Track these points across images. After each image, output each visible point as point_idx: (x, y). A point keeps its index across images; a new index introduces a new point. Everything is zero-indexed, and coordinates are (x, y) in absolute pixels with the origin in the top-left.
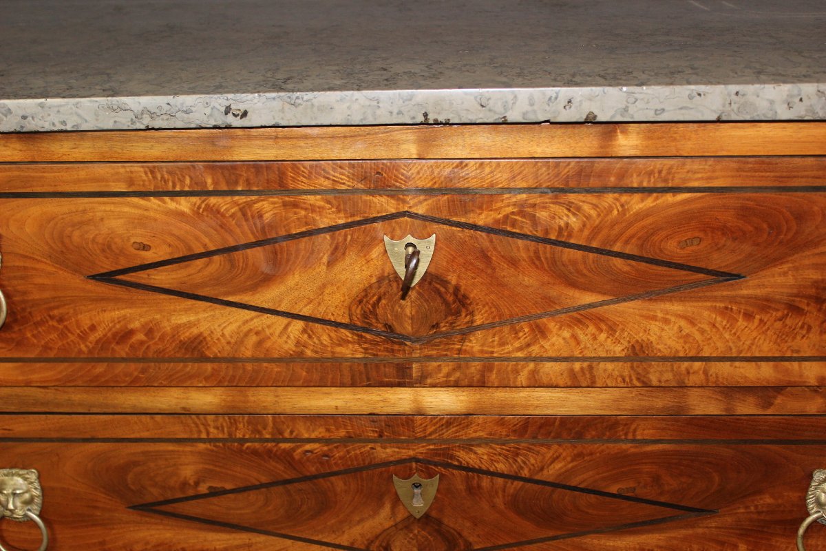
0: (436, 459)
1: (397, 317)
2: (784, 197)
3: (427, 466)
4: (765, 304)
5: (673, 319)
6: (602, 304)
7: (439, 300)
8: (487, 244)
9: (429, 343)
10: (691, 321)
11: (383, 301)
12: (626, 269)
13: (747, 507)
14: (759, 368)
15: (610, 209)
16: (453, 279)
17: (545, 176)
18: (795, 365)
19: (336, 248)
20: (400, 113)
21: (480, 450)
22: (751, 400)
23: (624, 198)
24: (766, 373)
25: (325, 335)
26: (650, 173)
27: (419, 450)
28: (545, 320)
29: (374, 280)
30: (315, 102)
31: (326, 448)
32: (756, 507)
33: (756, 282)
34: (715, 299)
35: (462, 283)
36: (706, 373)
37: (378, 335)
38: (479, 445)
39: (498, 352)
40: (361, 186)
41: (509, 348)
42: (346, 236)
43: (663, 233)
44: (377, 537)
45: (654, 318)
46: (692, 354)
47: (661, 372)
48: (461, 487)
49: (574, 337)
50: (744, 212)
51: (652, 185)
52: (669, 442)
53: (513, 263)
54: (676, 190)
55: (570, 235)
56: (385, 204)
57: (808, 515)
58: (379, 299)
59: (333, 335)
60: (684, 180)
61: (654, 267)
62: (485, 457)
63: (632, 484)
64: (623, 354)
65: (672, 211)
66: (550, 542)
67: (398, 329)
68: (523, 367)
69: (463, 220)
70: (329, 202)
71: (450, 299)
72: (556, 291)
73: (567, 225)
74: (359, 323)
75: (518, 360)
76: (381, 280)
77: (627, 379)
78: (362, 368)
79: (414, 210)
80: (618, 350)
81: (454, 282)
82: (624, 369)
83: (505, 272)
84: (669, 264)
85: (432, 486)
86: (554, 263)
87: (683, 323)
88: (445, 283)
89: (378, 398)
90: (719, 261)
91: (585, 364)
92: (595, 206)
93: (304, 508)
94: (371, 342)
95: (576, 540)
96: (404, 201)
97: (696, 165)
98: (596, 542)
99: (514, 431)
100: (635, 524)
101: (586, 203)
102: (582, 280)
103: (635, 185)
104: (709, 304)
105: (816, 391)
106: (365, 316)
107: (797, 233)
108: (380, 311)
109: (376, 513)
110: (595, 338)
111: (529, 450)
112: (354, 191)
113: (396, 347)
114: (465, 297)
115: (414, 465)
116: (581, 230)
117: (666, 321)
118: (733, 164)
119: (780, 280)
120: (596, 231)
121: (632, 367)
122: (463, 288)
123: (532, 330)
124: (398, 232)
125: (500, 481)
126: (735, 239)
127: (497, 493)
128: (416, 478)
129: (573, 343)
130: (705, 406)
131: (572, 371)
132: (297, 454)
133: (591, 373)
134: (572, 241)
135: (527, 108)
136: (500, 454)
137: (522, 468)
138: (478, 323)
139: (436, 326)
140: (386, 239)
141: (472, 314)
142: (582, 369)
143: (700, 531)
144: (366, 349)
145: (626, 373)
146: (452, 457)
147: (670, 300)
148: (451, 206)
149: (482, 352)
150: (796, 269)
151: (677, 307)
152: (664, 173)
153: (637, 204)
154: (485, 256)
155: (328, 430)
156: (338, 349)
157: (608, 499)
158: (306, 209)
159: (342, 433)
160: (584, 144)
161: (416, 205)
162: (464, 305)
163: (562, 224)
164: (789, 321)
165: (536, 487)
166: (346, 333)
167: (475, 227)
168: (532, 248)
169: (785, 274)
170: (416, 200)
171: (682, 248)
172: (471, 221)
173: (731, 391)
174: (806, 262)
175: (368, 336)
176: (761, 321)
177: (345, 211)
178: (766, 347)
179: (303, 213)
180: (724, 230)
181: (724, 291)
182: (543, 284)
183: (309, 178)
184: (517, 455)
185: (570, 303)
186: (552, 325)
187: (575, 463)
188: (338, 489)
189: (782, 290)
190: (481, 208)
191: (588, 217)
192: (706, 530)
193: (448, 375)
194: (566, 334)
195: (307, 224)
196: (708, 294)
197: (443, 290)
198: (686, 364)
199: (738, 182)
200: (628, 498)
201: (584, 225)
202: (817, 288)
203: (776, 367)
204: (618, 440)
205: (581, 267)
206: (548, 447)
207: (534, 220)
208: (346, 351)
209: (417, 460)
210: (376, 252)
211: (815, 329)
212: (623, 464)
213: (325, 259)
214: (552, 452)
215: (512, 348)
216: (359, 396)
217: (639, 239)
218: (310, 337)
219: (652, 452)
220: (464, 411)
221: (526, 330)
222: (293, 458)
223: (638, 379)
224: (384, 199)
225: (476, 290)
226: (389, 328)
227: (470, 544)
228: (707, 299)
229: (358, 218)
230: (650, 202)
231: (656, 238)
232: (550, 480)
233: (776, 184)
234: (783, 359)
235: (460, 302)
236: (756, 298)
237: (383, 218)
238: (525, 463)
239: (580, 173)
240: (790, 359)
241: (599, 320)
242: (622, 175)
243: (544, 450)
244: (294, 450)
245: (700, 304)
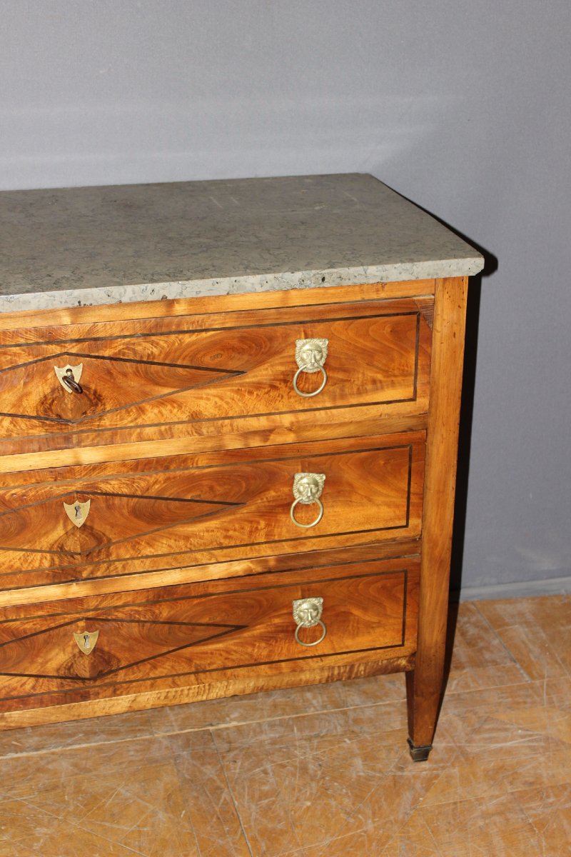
0: (88, 490)
1: (63, 410)
2: (262, 330)
3: (82, 495)
4: (258, 386)
5: (211, 398)
6: (173, 393)
7: (86, 399)
8: (110, 366)
9: (81, 423)
10: (221, 398)
11: (55, 402)
12: (185, 373)
13: (262, 499)
14: (259, 420)
15: (174, 343)
16: (93, 387)
17: (139, 329)
18: (278, 416)
19: (28, 375)
20: (66, 302)
21: (113, 482)
22: (257, 438)
23: (181, 336)
24: (263, 423)
25: (23, 424)
26: (193, 323)
27: (78, 485)
28: (144, 404)
29: (49, 391)
30: (21, 300)
31: (24, 491)
32: (267, 498)
33: (252, 374)
34: (232, 385)
35: (98, 388)
36: (231, 425)
37: (52, 420)
38: (112, 480)
39: (120, 424)
40: (41, 341)
41: (125, 421)
42: (33, 368)
43: (202, 353)
44: (56, 542)
45: (202, 398)
46: (223, 415)
47: (208, 427)
48: (103, 505)
49: (160, 412)
50: (243, 339)
51: (194, 329)
52: (216, 466)
53: (125, 375)
54: (207, 330)
55: (154, 358)
56: (55, 349)
57: (294, 499)
58: (53, 401)
59: (28, 423)
60: (211, 325)
61: (200, 371)
62: (116, 486)
63: (198, 493)
64: (187, 419)
65: (205, 342)
66: (156, 533)
67: (64, 417)
68: (134, 432)
69: (97, 354)
70: (24, 351)
71: (92, 397)
72: (148, 388)
73: (152, 352)
74: (42, 416)
75: (131, 427)
76: (53, 391)
77: (190, 433)
78: (45, 441)
79: (70, 351)
80: (184, 417)
81: (93, 388)
82: (189, 427)
83: (121, 380)
84: (207, 369)
85: (86, 507)
86: (147, 373)
87: (217, 399)
88: (89, 389)
89: (55, 458)
90: (233, 365)
91: (167, 427)
92: (166, 342)
93: (12, 529)
94: (49, 425)
95: (171, 529)
96: (65, 347)
97: (216, 317)
98: (181, 529)
99: (131, 469)
100: (202, 516)
101: (161, 341)
102: (162, 381)
103: (186, 329)
104: (229, 388)
105: (290, 430)
106: (45, 411)
107: (270, 348)
108: (53, 408)
109: (54, 528)
110: (171, 412)
111: (140, 479)
112: (38, 343)
113: (63, 427)
114: (100, 395)
115: (75, 495)
116: (159, 355)
117: (208, 399)
118: (234, 315)
119: (264, 372)
120: (167, 354)
121: (192, 426)
122: (98, 391)
123: (137, 410)
124: (62, 363)
125: (125, 499)
126: (239, 353)
127: (124, 506)
128: (77, 503)
129: (159, 415)
130: (234, 444)
131: (160, 431)
132: (7, 497)
133: (171, 431)
134: (155, 361)
135: (131, 295)
136: (124, 483)
137: (137, 490)
138: (108, 409)
139: (85, 413)
140: (56, 367)
141: (104, 404)
142: (166, 429)
143: (238, 516)
144: (46, 430)
145: (189, 430)
146: (97, 488)
147: (209, 387)
148: (90, 348)
149: (110, 425)
150: (272, 366)
151: (212, 391)
152: (200, 322)
153: (188, 339)
154: (109, 373)
155: (25, 480)
156: (31, 431)
157: (186, 503)
158: (11, 355)
159: (33, 480)
160: (159, 311)
161: (71, 348)
162: (100, 400)
163: (150, 352)
164: (271, 394)
165: (145, 500)
166: (35, 422)
167: (103, 358)
168: (134, 367)
169: (267, 369)
170: (71, 346)
171: (213, 360)
172: (101, 355)
173: (247, 434)
174: (277, 362)
175: (47, 422)
176: (257, 395)
177: (33, 355)
178: (262, 408)
179: (9, 357)
180: (233, 349)
181: (238, 381)
182: (142, 385)
183: (12, 338)
184: (134, 482)
185: (157, 394)
186: (148, 407)
187: (166, 484)
188: (32, 515)
189: (265, 378)
190: (106, 347)
191: (163, 348)
192: (242, 515)
193: (93, 440)
194: (156, 411)
195: (12, 363)
196: (229, 383)
197: (88, 393)
198: (221, 422)
199: (238, 324)
200: (197, 501)
201: (161, 352)
202: (284, 375)
203: (267, 419)
204: (187, 469)
205: (161, 374)
206: (151, 476)
207: (135, 352)
208: (36, 432)
209: (77, 492)
210: (50, 376)
211: (286, 397)
212: (192, 481)
213: (22, 382)
214: (153, 479)
215: (127, 421)
216: (43, 458)
217: (190, 357)
218: (14, 426)
219: (207, 473)
220: (103, 461)
221: (134, 410)
222: (4, 499)
223: (196, 432)
224: (54, 347)
225: (106, 392)
226: (59, 416)
227: (110, 539)
228: (228, 385)
229: (40, 358)
230: (194, 337)
231: (199, 356)
232: (153, 495)
233: (258, 323)
234: (270, 414)
235: (97, 399)
236: (254, 383)
237: (54, 357)
238: (137, 486)
239: (156, 326)
240: (274, 414)
241: (173, 402)
242: (179, 325)
243: (148, 478)
244: (5, 494)
245: (225, 389)
